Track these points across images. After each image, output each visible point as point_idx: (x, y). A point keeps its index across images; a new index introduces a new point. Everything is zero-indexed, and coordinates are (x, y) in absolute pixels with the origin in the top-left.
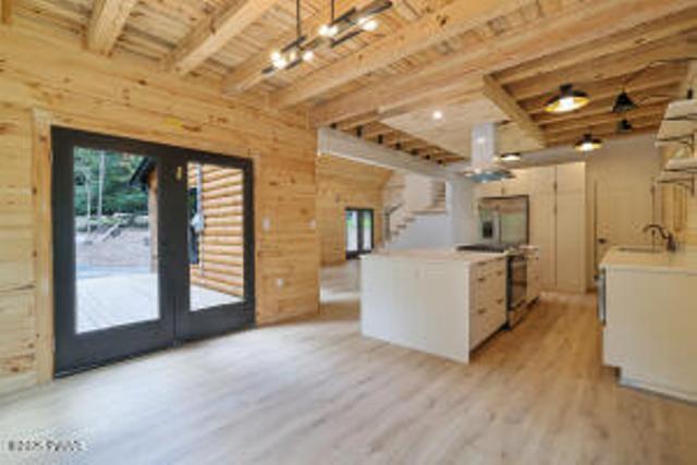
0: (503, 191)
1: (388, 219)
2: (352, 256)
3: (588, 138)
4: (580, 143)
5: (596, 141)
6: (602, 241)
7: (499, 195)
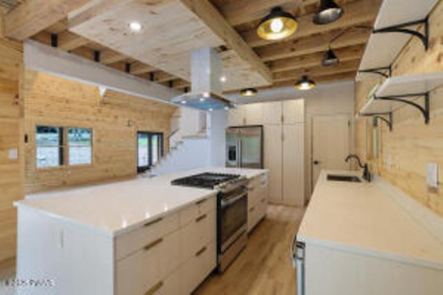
0: (245, 121)
1: (169, 141)
2: (141, 170)
3: (305, 79)
4: (299, 83)
5: (311, 82)
6: (316, 163)
7: (241, 124)
